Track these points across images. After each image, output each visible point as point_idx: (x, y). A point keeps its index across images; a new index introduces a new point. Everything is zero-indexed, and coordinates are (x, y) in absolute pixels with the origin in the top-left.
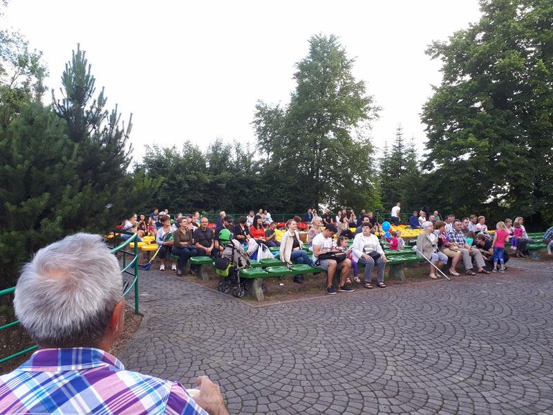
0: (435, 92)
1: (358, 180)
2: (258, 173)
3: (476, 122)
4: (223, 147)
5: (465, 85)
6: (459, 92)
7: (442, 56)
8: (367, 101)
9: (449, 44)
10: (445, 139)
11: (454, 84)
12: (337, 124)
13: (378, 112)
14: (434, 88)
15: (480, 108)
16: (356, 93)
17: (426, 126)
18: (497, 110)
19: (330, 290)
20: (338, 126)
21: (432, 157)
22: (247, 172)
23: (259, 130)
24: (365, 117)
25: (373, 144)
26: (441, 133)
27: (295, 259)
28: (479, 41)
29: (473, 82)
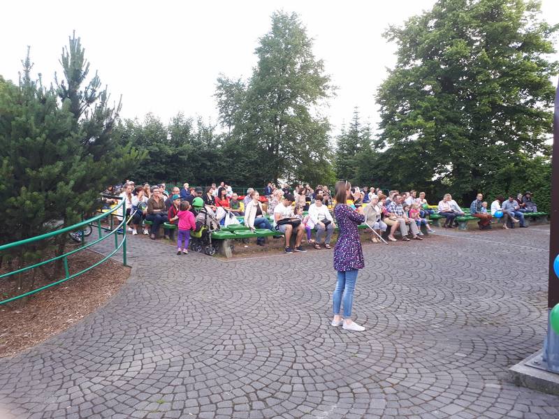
0: (389, 74)
1: (316, 157)
2: (219, 146)
3: (424, 104)
4: (185, 119)
5: (416, 69)
6: (411, 75)
7: (397, 39)
8: (325, 79)
9: (403, 28)
10: (397, 120)
11: (407, 67)
12: (297, 101)
13: (336, 91)
14: (389, 70)
15: (430, 91)
16: (316, 72)
17: (379, 106)
18: (444, 94)
19: (287, 250)
20: (298, 103)
21: (384, 136)
22: (209, 145)
23: (220, 103)
24: (323, 94)
25: (330, 122)
26: (393, 113)
27: (258, 225)
28: (431, 27)
29: (423, 67)
